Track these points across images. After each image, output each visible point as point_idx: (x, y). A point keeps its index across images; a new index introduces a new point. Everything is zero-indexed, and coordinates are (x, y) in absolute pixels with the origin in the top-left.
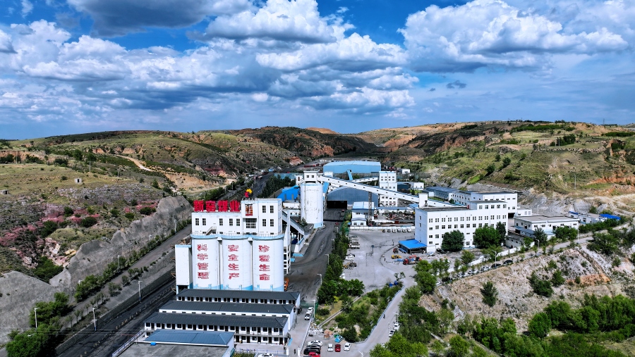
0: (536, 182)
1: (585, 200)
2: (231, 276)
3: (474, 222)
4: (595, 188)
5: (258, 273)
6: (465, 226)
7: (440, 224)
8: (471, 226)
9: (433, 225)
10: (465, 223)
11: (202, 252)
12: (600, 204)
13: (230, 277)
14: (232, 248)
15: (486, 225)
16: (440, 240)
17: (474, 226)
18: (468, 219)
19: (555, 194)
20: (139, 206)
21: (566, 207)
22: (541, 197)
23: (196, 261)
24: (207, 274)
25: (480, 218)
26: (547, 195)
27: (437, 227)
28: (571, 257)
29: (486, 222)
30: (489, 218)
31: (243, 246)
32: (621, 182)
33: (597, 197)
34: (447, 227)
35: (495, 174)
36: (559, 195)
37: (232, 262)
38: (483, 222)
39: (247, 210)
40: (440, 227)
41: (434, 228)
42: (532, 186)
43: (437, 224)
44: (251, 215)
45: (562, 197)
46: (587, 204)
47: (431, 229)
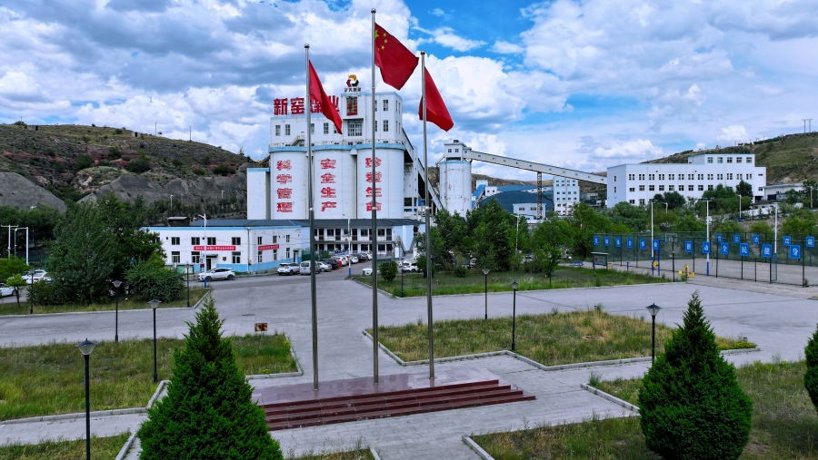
2: (326, 205)
3: (701, 182)
5: (365, 199)
6: (686, 188)
7: (647, 183)
8: (696, 188)
9: (635, 184)
10: (686, 183)
11: (284, 172)
13: (323, 209)
14: (326, 164)
15: (720, 187)
17: (701, 188)
18: (691, 177)
20: (213, 166)
23: (276, 185)
24: (290, 204)
25: (710, 177)
27: (642, 188)
29: (720, 182)
30: (725, 176)
31: (342, 161)
34: (657, 188)
37: (326, 185)
38: (715, 183)
39: (349, 107)
40: (647, 188)
41: (637, 189)
43: (642, 183)
44: (356, 113)
47: (632, 190)
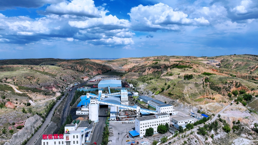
0: (179, 97)
1: (196, 107)
3: (157, 123)
4: (200, 100)
6: (154, 125)
7: (145, 125)
8: (156, 125)
9: (142, 126)
10: (154, 124)
12: (201, 108)
16: (145, 132)
18: (155, 122)
19: (186, 103)
20: (16, 125)
21: (190, 110)
22: (181, 104)
25: (160, 121)
26: (183, 103)
28: (191, 138)
30: (163, 121)
32: (208, 97)
33: (200, 105)
34: (147, 126)
35: (165, 91)
36: (187, 104)
38: (161, 123)
39: (67, 138)
40: (145, 127)
41: (142, 127)
42: (178, 99)
43: (144, 125)
45: (189, 105)
46: (197, 108)
47: (141, 128)
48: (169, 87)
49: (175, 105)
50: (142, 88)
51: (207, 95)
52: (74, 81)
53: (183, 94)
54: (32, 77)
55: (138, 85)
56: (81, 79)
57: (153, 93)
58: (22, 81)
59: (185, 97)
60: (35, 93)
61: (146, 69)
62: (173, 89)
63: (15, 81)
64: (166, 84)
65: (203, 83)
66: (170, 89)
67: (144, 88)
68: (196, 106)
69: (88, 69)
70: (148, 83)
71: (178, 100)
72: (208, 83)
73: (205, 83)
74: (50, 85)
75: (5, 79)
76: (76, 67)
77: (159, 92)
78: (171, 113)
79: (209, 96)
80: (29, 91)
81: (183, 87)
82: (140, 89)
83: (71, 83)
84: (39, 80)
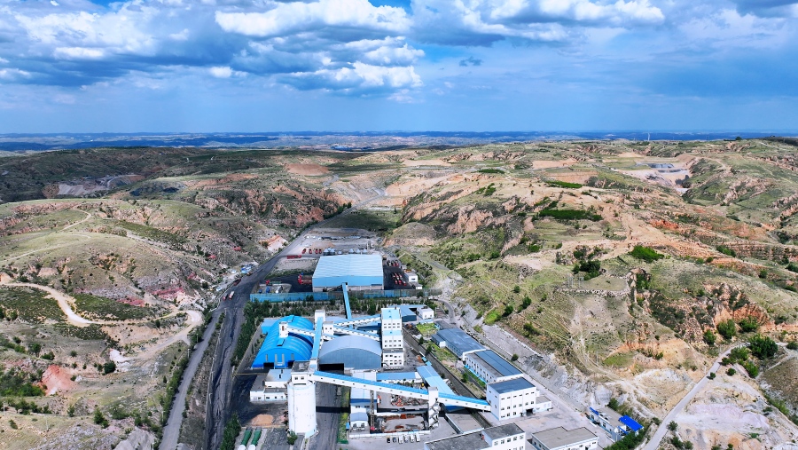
0: (558, 345)
1: (606, 387)
4: (618, 362)
12: (621, 393)
19: (576, 371)
21: (587, 396)
22: (562, 372)
26: (568, 369)
32: (643, 349)
33: (619, 382)
35: (514, 315)
36: (581, 374)
42: (553, 350)
45: (584, 379)
46: (608, 391)
48: (526, 303)
49: (543, 371)
50: (446, 290)
51: (640, 341)
52: (239, 257)
53: (568, 334)
54: (112, 255)
55: (432, 277)
56: (261, 248)
57: (478, 317)
58: (87, 275)
59: (575, 349)
60: (127, 322)
61: (460, 214)
62: (539, 312)
63: (65, 272)
64: (517, 291)
65: (631, 296)
66: (530, 309)
67: (451, 290)
68: (607, 384)
69: (280, 206)
70: (463, 272)
71: (552, 356)
72: (647, 293)
73: (635, 292)
74: (168, 285)
75: (33, 269)
76: (242, 199)
77: (496, 317)
78: (529, 407)
79: (647, 345)
80: (109, 316)
81: (569, 309)
82: (441, 293)
83: (232, 264)
84: (134, 268)
